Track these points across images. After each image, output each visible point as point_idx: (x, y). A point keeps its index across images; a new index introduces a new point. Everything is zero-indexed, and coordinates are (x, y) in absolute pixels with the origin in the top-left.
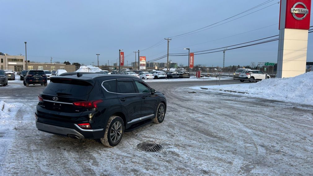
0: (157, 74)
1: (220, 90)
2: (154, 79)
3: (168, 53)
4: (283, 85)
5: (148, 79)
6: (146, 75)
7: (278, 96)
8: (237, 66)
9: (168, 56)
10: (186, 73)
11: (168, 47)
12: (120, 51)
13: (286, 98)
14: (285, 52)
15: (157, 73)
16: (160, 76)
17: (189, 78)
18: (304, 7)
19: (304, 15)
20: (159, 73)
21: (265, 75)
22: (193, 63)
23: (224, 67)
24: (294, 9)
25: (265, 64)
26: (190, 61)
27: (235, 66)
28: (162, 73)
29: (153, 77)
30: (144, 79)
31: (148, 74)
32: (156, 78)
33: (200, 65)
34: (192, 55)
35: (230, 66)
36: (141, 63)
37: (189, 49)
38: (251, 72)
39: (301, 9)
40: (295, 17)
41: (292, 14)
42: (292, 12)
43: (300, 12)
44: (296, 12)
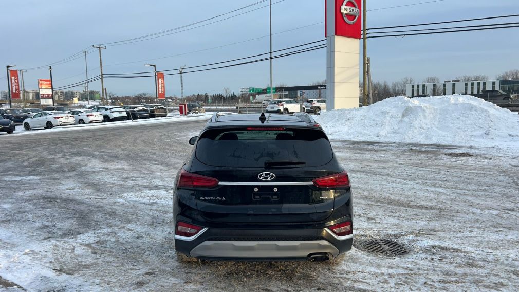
0: (107, 113)
2: (104, 121)
3: (102, 72)
4: (359, 119)
5: (91, 122)
6: (88, 115)
7: (365, 134)
8: (204, 94)
9: (102, 78)
10: (159, 109)
11: (101, 62)
12: (9, 68)
13: (378, 136)
14: (336, 70)
15: (106, 109)
16: (115, 115)
17: (165, 116)
18: (355, 6)
19: (355, 17)
20: (112, 110)
21: (299, 106)
22: (164, 90)
23: (182, 96)
24: (345, 8)
25: (250, 91)
26: (159, 87)
27: (200, 94)
28: (117, 110)
29: (102, 118)
30: (84, 123)
31: (90, 114)
32: (107, 119)
33: (145, 94)
34: (159, 76)
35: (194, 95)
36: (42, 92)
37: (154, 66)
38: (284, 101)
39: (352, 8)
40: (346, 19)
41: (342, 14)
42: (342, 11)
43: (351, 13)
44: (346, 12)
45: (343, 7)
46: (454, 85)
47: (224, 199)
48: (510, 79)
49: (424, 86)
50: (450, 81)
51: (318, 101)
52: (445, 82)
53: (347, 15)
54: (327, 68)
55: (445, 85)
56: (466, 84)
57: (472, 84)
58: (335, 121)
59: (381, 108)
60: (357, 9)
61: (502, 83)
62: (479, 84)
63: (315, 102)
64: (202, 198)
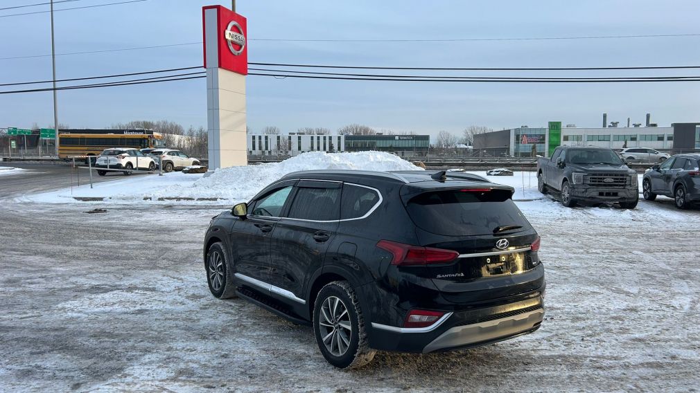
1: (145, 199)
14: (222, 114)
18: (240, 32)
19: (241, 46)
24: (230, 34)
38: (125, 152)
39: (238, 35)
40: (231, 48)
41: (226, 40)
42: (227, 37)
43: (237, 41)
44: (233, 39)
45: (228, 32)
46: (299, 138)
47: (462, 275)
48: (351, 134)
49: (266, 137)
50: (294, 134)
51: (169, 153)
52: (290, 134)
53: (233, 43)
54: (208, 109)
55: (290, 138)
56: (312, 138)
57: (318, 138)
58: (242, 181)
59: (298, 165)
60: (242, 37)
61: (347, 138)
62: (325, 138)
63: (165, 154)
64: (439, 276)
